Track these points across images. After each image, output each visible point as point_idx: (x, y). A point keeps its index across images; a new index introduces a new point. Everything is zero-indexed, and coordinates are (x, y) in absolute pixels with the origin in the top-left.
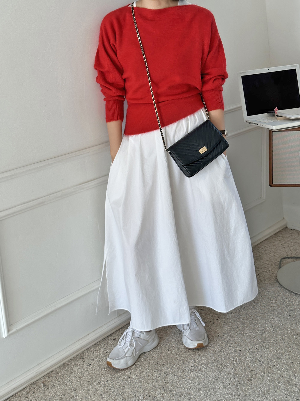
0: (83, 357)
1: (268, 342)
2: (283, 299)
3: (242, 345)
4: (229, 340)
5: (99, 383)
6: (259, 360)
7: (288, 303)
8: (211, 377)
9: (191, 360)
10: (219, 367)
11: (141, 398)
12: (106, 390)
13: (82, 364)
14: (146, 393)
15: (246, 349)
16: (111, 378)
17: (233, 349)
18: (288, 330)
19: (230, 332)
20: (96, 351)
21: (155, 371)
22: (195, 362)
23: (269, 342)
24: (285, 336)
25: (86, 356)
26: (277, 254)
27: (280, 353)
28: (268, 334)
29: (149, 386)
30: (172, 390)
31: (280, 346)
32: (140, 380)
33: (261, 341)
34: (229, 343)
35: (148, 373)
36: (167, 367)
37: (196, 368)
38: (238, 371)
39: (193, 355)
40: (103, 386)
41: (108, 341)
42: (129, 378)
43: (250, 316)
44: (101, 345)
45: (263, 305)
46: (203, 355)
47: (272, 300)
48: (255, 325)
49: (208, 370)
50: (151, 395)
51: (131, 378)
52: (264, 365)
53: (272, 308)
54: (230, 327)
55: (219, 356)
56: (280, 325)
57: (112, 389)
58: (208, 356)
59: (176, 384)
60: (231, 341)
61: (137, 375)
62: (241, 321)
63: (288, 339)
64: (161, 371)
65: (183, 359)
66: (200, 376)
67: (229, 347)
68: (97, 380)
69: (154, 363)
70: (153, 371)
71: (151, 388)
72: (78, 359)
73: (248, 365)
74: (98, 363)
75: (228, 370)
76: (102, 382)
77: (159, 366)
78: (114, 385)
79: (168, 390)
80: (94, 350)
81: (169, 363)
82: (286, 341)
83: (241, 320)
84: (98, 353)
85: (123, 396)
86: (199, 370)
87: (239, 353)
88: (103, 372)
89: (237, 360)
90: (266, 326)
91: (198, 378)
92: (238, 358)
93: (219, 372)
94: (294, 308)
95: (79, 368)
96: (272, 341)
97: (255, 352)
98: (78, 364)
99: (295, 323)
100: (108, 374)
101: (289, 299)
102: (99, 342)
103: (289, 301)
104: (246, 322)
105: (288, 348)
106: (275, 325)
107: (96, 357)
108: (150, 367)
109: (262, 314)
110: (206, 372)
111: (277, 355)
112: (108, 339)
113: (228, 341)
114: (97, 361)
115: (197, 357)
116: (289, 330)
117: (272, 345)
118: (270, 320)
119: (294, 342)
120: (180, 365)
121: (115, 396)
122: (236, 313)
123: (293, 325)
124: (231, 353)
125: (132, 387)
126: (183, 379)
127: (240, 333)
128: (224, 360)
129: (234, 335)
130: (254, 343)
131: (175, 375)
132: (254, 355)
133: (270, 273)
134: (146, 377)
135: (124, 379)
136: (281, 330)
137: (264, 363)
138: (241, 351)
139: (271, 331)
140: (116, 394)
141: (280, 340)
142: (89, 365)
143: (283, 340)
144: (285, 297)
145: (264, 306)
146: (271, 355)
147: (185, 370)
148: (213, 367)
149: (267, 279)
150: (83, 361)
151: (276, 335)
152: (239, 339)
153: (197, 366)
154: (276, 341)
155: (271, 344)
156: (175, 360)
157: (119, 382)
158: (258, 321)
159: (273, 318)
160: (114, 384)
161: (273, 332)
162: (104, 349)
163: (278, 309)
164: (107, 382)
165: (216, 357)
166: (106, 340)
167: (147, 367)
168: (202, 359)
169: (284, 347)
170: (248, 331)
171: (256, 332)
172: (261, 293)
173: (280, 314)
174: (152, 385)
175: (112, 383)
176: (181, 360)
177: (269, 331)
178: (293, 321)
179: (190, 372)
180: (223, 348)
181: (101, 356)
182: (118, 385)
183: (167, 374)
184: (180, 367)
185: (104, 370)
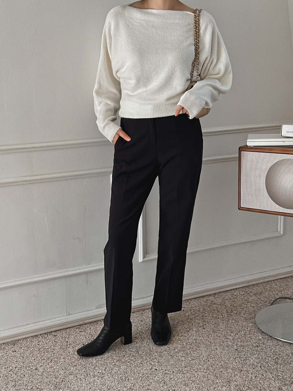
0: (15, 344)
1: (191, 367)
2: (245, 334)
3: (162, 365)
4: (156, 358)
5: (8, 367)
6: (165, 382)
7: (246, 339)
8: (106, 385)
9: (103, 367)
10: (122, 379)
11: (29, 388)
12: (7, 375)
13: (9, 349)
14: (38, 385)
15: (163, 369)
16: (21, 366)
17: (150, 367)
18: (220, 362)
19: (162, 352)
20: (31, 341)
21: (63, 369)
22: (105, 370)
23: (191, 369)
24: (212, 367)
25: (18, 344)
26: (281, 294)
27: (191, 380)
28: (198, 361)
29: (46, 380)
30: (61, 388)
31: (198, 374)
32: (43, 374)
33: (184, 366)
34: (151, 361)
35: (55, 369)
36: (77, 369)
37: (101, 375)
38: (136, 386)
39: (109, 363)
40: (8, 370)
41: (48, 336)
42: (36, 369)
43: (196, 342)
44: (40, 337)
45: (219, 335)
46: (118, 366)
47: (233, 333)
48: (194, 351)
49: (109, 379)
50: (39, 388)
51: (37, 370)
52: (166, 387)
53: (226, 339)
54: (168, 347)
55: (132, 369)
56: (217, 356)
57: (13, 375)
58: (121, 367)
59: (70, 384)
60: (156, 359)
61: (44, 369)
62: (183, 345)
63: (212, 370)
64: (68, 370)
65: (97, 365)
66: (97, 382)
67: (149, 364)
68: (8, 365)
69: (69, 362)
70: (61, 369)
71: (45, 382)
72: (9, 345)
73: (150, 383)
74: (23, 352)
75: (128, 383)
76: (11, 368)
77: (70, 366)
78: (17, 373)
79: (58, 387)
80: (30, 340)
81: (82, 365)
82: (209, 371)
83: (185, 344)
84: (30, 344)
85: (16, 383)
86: (101, 378)
87: (152, 371)
88: (19, 359)
89: (144, 376)
90: (202, 354)
91: (93, 384)
92: (146, 376)
93: (117, 383)
94: (247, 344)
95: (4, 352)
96: (194, 369)
97: (168, 374)
98: (5, 349)
99: (234, 357)
100: (22, 362)
101: (252, 335)
102: (41, 335)
103: (250, 337)
104: (187, 347)
105: (204, 378)
106: (213, 355)
107: (26, 347)
108: (62, 365)
109: (209, 343)
110: (106, 381)
111: (187, 381)
112: (50, 334)
113: (153, 359)
114: (24, 350)
115: (111, 366)
116: (222, 362)
117: (191, 372)
118: (212, 350)
119: (216, 374)
120: (89, 369)
121: (10, 381)
122: (186, 336)
123: (231, 359)
124: (145, 370)
125: (31, 377)
126: (80, 381)
127: (172, 354)
128: (133, 374)
129: (164, 355)
130: (175, 366)
131: (76, 377)
132: (164, 376)
133: (257, 309)
134: (50, 372)
135: (31, 370)
136: (214, 361)
137: (167, 385)
138: (156, 370)
139: (204, 359)
140: (12, 379)
141: (204, 369)
142: (13, 351)
143: (206, 370)
144: (249, 332)
145: (219, 337)
146: (181, 380)
147: (90, 374)
148: (117, 378)
149: (248, 313)
150: (13, 347)
151: (204, 364)
152: (165, 359)
153: (103, 373)
154: (198, 369)
155: (192, 370)
156: (89, 364)
157: (24, 371)
158: (199, 348)
159: (217, 349)
160: (18, 371)
161: (204, 361)
162: (38, 342)
163: (231, 342)
164: (14, 369)
165: (128, 370)
166: (47, 334)
167: (59, 365)
168: (114, 369)
169: (201, 376)
170: (181, 354)
171: (187, 357)
172: (229, 325)
173: (227, 347)
174: (49, 380)
175: (18, 370)
176: (94, 365)
177: (201, 359)
178: (235, 355)
179: (92, 377)
180: (142, 364)
181: (30, 346)
182: (21, 373)
183: (71, 373)
184: (87, 371)
185: (22, 358)
